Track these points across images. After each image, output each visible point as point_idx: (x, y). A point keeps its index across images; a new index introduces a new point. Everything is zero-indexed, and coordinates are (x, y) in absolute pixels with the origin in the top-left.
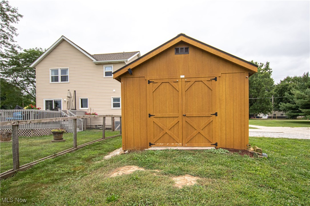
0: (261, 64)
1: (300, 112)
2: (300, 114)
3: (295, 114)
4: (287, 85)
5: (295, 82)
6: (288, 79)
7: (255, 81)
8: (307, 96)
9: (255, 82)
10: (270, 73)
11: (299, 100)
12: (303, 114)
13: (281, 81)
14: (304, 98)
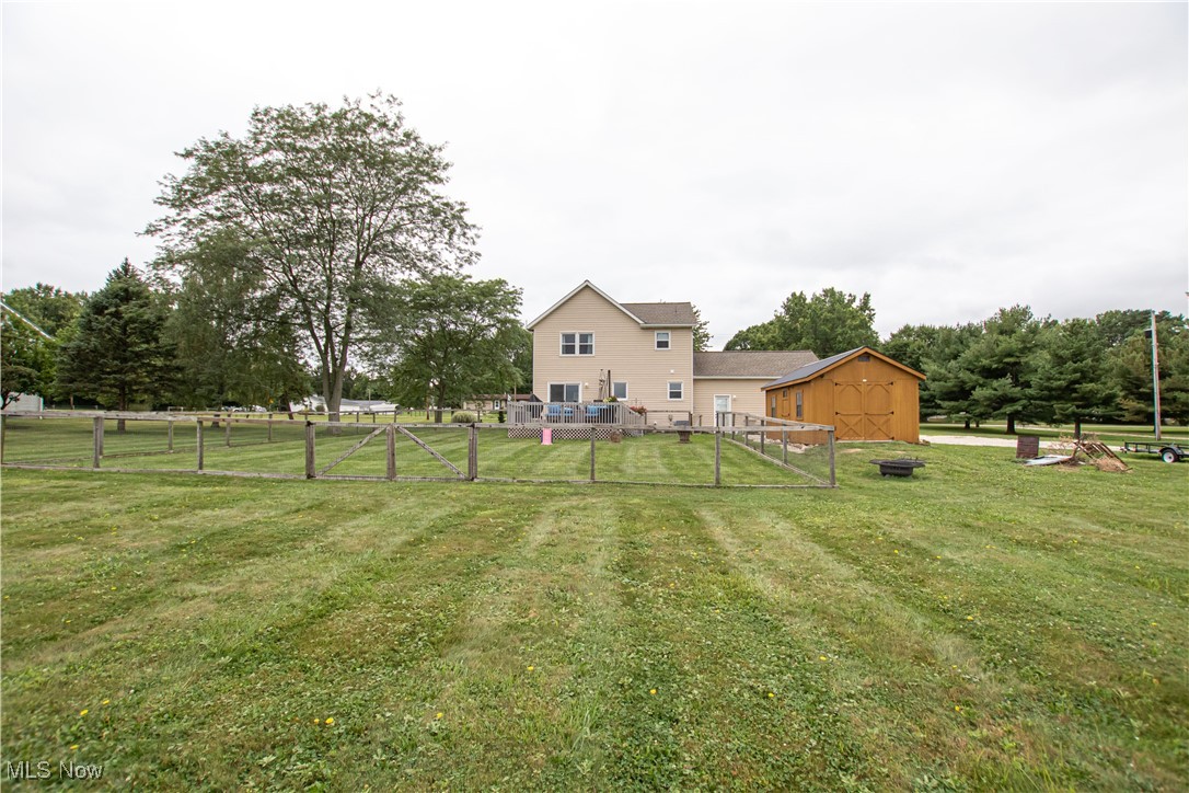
0: (850, 295)
1: (939, 407)
2: (939, 411)
3: (929, 411)
4: (907, 345)
5: (922, 339)
6: (907, 331)
7: (841, 334)
8: (950, 375)
9: (840, 338)
10: (871, 317)
11: (936, 383)
12: (944, 411)
13: (893, 336)
14: (946, 379)
